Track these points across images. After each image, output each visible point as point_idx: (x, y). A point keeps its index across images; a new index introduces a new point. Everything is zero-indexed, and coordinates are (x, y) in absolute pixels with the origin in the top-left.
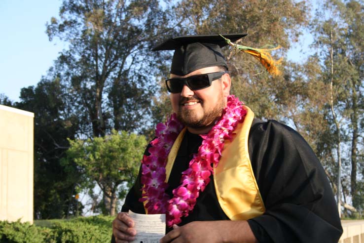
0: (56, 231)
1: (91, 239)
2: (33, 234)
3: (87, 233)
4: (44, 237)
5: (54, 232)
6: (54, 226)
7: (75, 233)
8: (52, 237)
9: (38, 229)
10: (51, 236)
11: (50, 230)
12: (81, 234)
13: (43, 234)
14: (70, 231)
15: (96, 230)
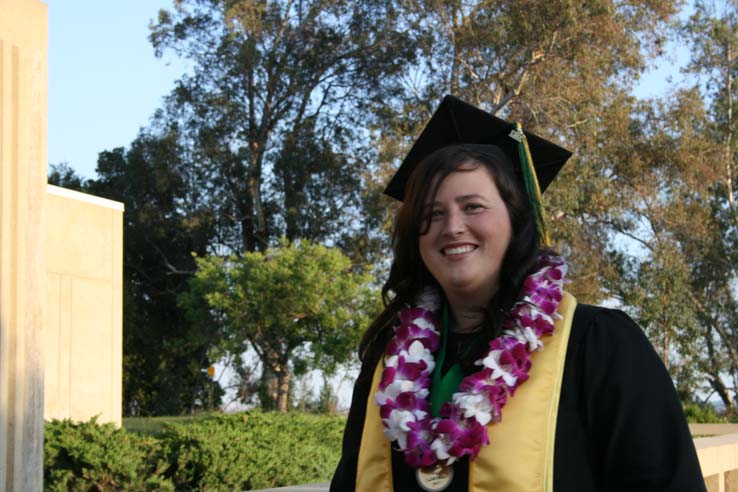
0: (167, 442)
1: (237, 458)
2: (121, 448)
3: (228, 446)
4: (143, 454)
5: (163, 445)
6: (164, 431)
7: (204, 448)
8: (160, 455)
9: (131, 439)
10: (157, 452)
11: (156, 441)
12: (216, 449)
13: (141, 449)
14: (195, 443)
15: (247, 440)
